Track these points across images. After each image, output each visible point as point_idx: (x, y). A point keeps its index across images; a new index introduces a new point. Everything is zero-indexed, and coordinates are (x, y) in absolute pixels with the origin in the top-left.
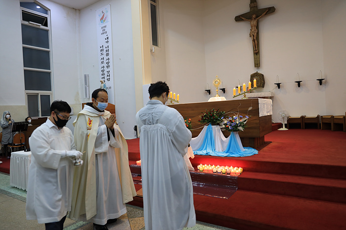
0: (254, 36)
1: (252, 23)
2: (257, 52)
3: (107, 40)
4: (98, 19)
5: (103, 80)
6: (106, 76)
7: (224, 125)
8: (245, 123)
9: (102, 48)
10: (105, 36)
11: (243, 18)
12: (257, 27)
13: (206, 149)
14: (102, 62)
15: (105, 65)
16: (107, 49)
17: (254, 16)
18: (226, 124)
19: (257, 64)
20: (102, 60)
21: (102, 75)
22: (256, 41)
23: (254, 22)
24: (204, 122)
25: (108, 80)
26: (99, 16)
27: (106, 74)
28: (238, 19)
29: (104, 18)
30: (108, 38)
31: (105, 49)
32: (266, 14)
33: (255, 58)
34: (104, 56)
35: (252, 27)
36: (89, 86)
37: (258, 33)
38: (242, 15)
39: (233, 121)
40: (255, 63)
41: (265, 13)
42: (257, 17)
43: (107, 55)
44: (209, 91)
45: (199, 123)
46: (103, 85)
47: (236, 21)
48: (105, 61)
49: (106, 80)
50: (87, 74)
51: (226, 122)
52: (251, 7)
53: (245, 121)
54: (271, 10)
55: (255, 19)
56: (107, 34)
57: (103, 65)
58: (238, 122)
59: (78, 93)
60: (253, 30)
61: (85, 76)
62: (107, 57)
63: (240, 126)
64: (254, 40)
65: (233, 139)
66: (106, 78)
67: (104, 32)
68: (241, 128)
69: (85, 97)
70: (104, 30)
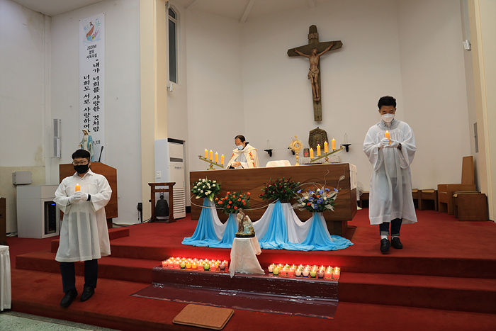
0: (314, 78)
1: (312, 60)
2: (317, 101)
3: (96, 68)
4: (83, 33)
5: (86, 129)
6: (91, 123)
7: (304, 202)
8: (334, 198)
9: (87, 80)
10: (93, 61)
11: (299, 52)
12: (319, 66)
13: (274, 239)
14: (86, 102)
15: (92, 106)
16: (96, 81)
17: (315, 51)
18: (306, 201)
19: (318, 118)
20: (87, 98)
21: (85, 121)
22: (317, 85)
23: (314, 59)
24: (268, 198)
25: (96, 129)
26: (85, 29)
27: (92, 119)
28: (293, 53)
29: (94, 33)
30: (98, 64)
31: (92, 82)
32: (330, 50)
33: (315, 109)
34: (91, 92)
35: (311, 65)
36: (60, 138)
37: (319, 74)
38: (299, 49)
39: (318, 196)
40: (315, 116)
41: (329, 48)
42: (318, 53)
43: (96, 90)
44: (270, 152)
45: (261, 200)
46: (87, 136)
47: (289, 55)
48: (91, 100)
49: (91, 128)
50: (59, 118)
51: (307, 198)
52: (310, 39)
53: (334, 196)
54: (336, 46)
55: (315, 55)
56: (96, 58)
57: (86, 106)
58: (325, 198)
59: (40, 149)
60: (313, 70)
61: (56, 122)
62: (96, 94)
63: (328, 203)
64: (314, 84)
65: (317, 223)
66: (92, 126)
67: (92, 54)
68: (330, 207)
69: (52, 155)
70: (93, 51)
